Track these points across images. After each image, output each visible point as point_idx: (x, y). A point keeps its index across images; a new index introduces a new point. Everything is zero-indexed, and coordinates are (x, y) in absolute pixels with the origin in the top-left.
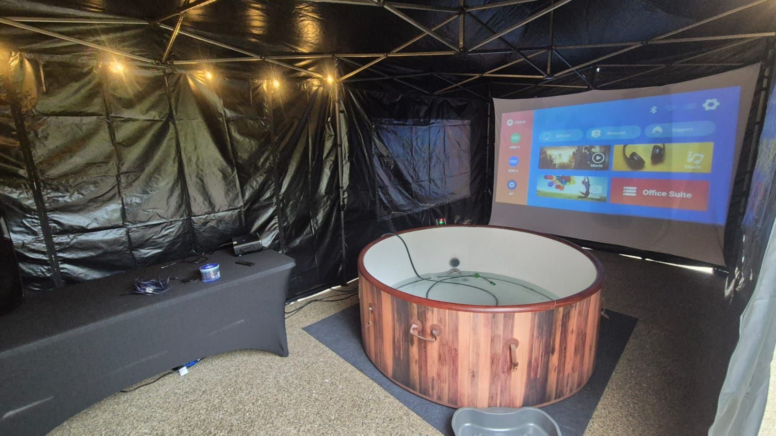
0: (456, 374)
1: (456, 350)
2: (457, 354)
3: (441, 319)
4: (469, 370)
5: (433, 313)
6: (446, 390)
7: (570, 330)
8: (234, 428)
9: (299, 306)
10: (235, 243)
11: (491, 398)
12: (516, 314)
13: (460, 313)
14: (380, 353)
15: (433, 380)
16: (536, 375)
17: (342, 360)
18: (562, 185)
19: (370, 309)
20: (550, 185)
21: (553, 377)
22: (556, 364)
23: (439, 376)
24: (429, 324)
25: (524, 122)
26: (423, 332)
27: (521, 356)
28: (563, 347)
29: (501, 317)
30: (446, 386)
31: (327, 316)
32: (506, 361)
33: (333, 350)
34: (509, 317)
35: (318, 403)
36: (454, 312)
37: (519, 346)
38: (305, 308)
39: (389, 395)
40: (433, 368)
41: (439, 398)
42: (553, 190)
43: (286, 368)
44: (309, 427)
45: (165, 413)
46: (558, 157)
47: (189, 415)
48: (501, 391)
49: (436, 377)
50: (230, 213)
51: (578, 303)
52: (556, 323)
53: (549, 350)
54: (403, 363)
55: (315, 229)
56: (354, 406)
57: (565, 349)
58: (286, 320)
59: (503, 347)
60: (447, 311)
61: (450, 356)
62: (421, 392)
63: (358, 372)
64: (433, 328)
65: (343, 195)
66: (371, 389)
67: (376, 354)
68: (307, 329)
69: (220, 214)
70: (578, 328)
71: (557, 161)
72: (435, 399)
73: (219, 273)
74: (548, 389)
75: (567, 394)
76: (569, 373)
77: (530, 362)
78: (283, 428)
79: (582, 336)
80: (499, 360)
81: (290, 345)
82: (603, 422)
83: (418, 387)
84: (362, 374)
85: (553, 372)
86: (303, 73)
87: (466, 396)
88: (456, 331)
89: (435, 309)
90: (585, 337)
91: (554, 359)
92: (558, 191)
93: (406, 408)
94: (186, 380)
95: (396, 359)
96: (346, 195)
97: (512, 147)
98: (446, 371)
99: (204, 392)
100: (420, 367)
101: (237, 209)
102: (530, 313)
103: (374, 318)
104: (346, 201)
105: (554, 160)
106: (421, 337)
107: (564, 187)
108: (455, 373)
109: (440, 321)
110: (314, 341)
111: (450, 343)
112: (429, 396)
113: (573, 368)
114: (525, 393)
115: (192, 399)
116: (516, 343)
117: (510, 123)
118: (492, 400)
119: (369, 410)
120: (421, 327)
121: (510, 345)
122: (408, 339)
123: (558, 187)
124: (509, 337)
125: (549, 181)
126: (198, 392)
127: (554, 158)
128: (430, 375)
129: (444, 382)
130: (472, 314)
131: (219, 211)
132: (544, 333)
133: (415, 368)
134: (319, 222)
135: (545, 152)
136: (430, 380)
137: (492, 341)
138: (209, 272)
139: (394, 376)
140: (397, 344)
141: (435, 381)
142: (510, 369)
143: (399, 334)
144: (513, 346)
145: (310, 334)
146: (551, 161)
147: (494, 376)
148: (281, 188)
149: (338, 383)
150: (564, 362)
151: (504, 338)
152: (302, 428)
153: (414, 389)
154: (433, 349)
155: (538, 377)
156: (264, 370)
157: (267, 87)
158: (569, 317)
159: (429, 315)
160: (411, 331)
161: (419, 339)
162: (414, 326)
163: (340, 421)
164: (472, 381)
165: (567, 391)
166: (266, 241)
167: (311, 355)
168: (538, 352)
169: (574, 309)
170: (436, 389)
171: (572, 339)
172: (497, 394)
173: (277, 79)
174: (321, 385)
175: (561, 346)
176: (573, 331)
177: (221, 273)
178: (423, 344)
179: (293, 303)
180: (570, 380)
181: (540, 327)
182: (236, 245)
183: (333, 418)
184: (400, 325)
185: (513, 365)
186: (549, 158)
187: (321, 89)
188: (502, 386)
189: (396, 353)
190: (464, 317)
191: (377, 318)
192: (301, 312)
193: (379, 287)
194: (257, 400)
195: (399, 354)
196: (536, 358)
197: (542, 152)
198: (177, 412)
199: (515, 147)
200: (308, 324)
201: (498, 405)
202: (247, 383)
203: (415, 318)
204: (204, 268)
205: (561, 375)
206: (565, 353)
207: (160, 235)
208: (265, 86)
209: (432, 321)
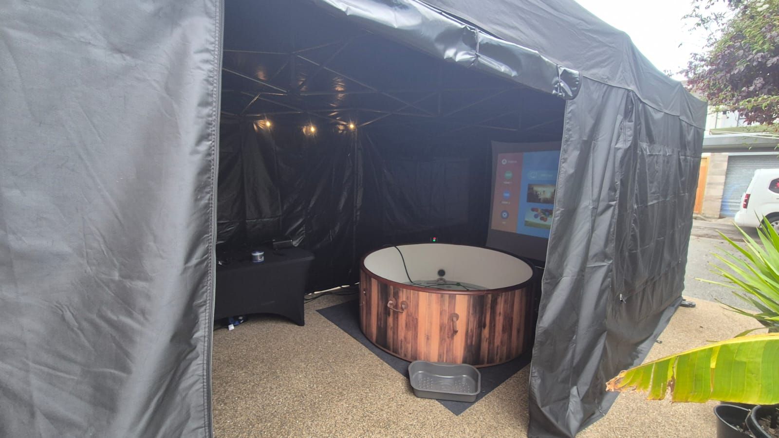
0: (417, 337)
1: (417, 319)
2: (417, 322)
3: (408, 297)
4: (425, 334)
5: (403, 292)
6: (410, 349)
7: (498, 312)
8: (264, 361)
9: (315, 296)
10: (274, 240)
11: (440, 356)
12: (457, 295)
13: (421, 293)
14: (369, 325)
15: (402, 342)
16: (472, 342)
17: (342, 331)
18: (545, 217)
19: (364, 292)
20: (536, 216)
21: (485, 345)
22: (487, 336)
23: (405, 338)
24: (400, 301)
25: (516, 162)
26: (396, 306)
27: (461, 326)
28: (493, 325)
29: (447, 297)
30: (409, 346)
31: (335, 304)
32: (450, 328)
33: (336, 325)
34: (452, 298)
35: (322, 353)
36: (417, 292)
37: (459, 318)
38: (320, 298)
39: (372, 353)
40: (402, 334)
41: (405, 356)
42: (538, 221)
43: (301, 333)
44: (314, 364)
45: (219, 349)
46: (542, 193)
47: (235, 351)
48: (447, 352)
49: (403, 339)
50: (272, 219)
51: (504, 293)
52: (486, 306)
53: (481, 325)
54: (383, 330)
55: (332, 237)
56: (346, 356)
57: (494, 325)
58: (305, 304)
59: (448, 320)
60: (412, 291)
61: (413, 324)
62: (393, 352)
63: (353, 339)
64: (402, 303)
65: (356, 212)
66: (360, 349)
67: (366, 326)
68: (320, 311)
69: (265, 220)
70: (505, 312)
71: (542, 197)
72: (402, 356)
73: (263, 257)
74: (481, 354)
75: (497, 362)
76: (498, 346)
77: (467, 331)
78: (297, 363)
79: (508, 320)
80: (445, 327)
81: (306, 319)
82: (518, 381)
83: (392, 348)
84: (355, 340)
85: (485, 342)
86: (333, 121)
87: (423, 354)
88: (417, 305)
89: (405, 290)
90: (512, 321)
91: (486, 332)
92: (542, 222)
93: (382, 361)
94: (233, 333)
95: (379, 327)
96: (358, 213)
97: (506, 183)
98: (410, 335)
99: (245, 340)
100: (394, 333)
101: (277, 217)
102: (467, 296)
103: (367, 300)
104: (358, 218)
105: (539, 196)
106: (395, 310)
107: (546, 219)
108: (415, 337)
109: (407, 298)
110: (323, 319)
111: (413, 315)
112: (399, 354)
113: (502, 342)
114: (464, 354)
115: (238, 343)
116: (457, 317)
117: (504, 162)
118: (440, 358)
119: (356, 359)
120: (395, 302)
121: (453, 317)
122: (387, 311)
123: (542, 219)
124: (453, 312)
125: (535, 213)
126: (241, 340)
127: (539, 193)
128: (400, 339)
129: (409, 343)
130: (427, 293)
131: (264, 218)
132: (477, 312)
133: (390, 333)
134: (336, 232)
135: (532, 188)
136: (400, 343)
137: (441, 314)
138: (257, 256)
139: (377, 342)
140: (380, 316)
141: (403, 343)
142: (453, 336)
143: (381, 309)
144: (455, 319)
145: (321, 314)
146: (537, 196)
147: (442, 340)
148: (309, 204)
149: (337, 344)
150: (494, 336)
151: (449, 312)
152: (310, 365)
153: (389, 350)
154: (403, 318)
155: (473, 343)
156: (286, 332)
157: (306, 131)
158: (496, 302)
159: (401, 294)
160: (389, 305)
161: (393, 310)
162: (390, 302)
163: (336, 363)
164: (427, 342)
165: (497, 359)
166: (295, 243)
167: (320, 326)
168: (473, 325)
169: (500, 298)
170: (403, 349)
171: (500, 321)
172: (444, 353)
173: (314, 127)
174: (325, 344)
175: (491, 323)
176: (500, 314)
177: (264, 258)
178: (396, 314)
179: (310, 294)
180: (499, 351)
181: (474, 307)
182: (274, 242)
183: (331, 361)
184: (382, 302)
185: (455, 332)
186: (535, 193)
187: (345, 132)
188: (447, 349)
189: (379, 323)
190: (423, 296)
191: (368, 299)
192: (317, 300)
193: (370, 275)
194: (281, 348)
195: (381, 323)
196: (471, 330)
197: (530, 188)
198: (227, 349)
199: (508, 183)
200: (321, 308)
201: (445, 361)
202: (274, 338)
203: (392, 296)
204: (254, 253)
205: (491, 346)
206: (494, 329)
207: (225, 231)
208: (304, 130)
209: (403, 299)
